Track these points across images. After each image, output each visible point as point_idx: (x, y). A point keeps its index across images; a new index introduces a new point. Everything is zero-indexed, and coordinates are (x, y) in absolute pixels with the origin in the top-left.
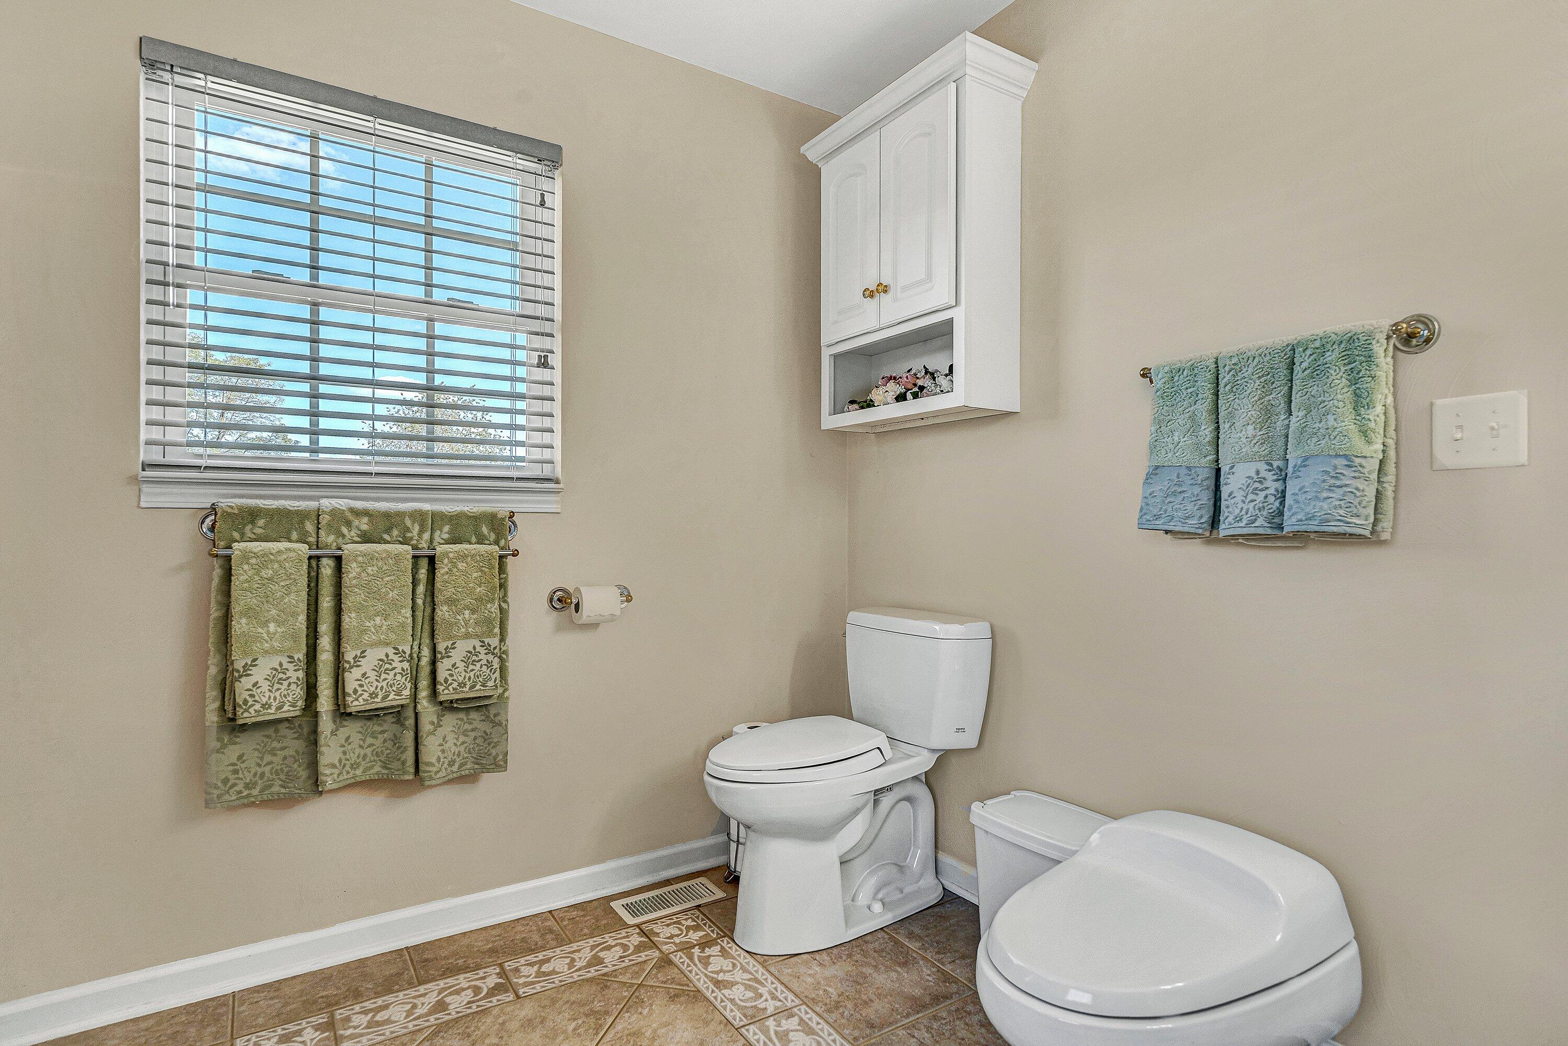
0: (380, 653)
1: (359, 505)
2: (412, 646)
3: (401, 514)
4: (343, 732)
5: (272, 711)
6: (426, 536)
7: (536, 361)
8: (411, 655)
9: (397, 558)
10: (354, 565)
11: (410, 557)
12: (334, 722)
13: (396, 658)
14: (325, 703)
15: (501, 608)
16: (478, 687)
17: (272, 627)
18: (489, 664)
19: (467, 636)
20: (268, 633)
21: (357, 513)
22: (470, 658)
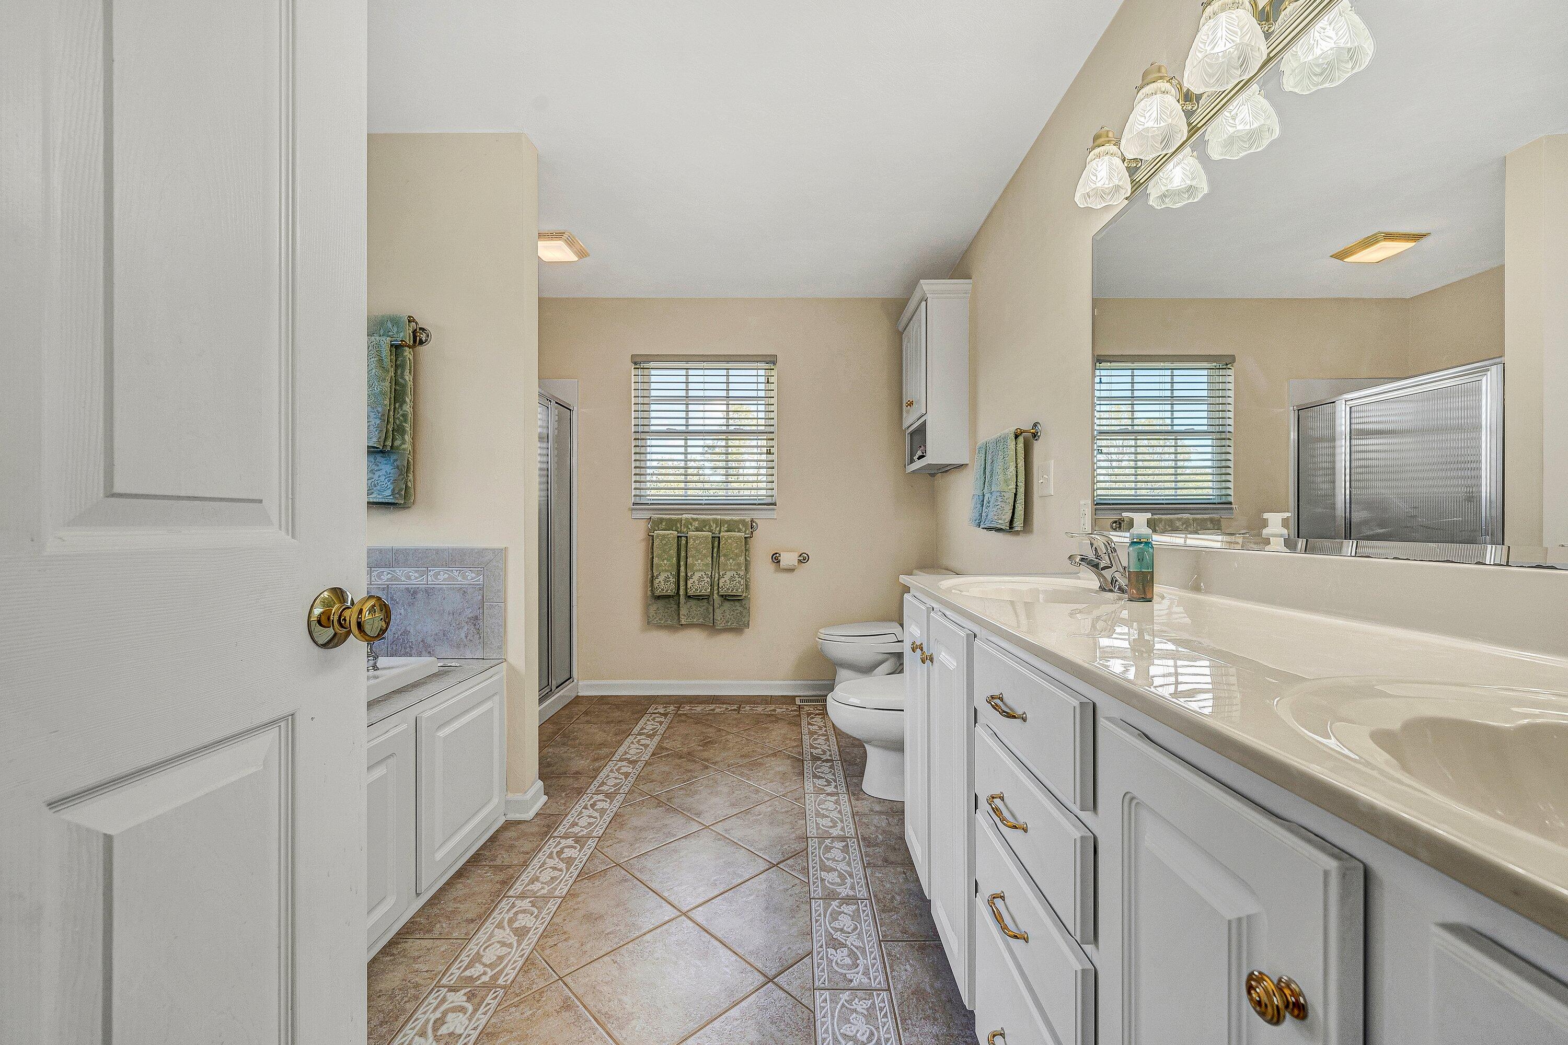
0: (699, 574)
1: (695, 516)
2: (712, 572)
3: (709, 520)
4: (689, 604)
5: (664, 592)
6: (718, 529)
7: (766, 452)
8: (711, 576)
9: (707, 537)
10: (691, 540)
11: (711, 537)
12: (685, 599)
13: (705, 576)
14: (682, 592)
15: (746, 560)
16: (734, 591)
17: (665, 562)
18: (739, 582)
19: (731, 570)
20: (664, 564)
21: (694, 520)
22: (732, 579)
